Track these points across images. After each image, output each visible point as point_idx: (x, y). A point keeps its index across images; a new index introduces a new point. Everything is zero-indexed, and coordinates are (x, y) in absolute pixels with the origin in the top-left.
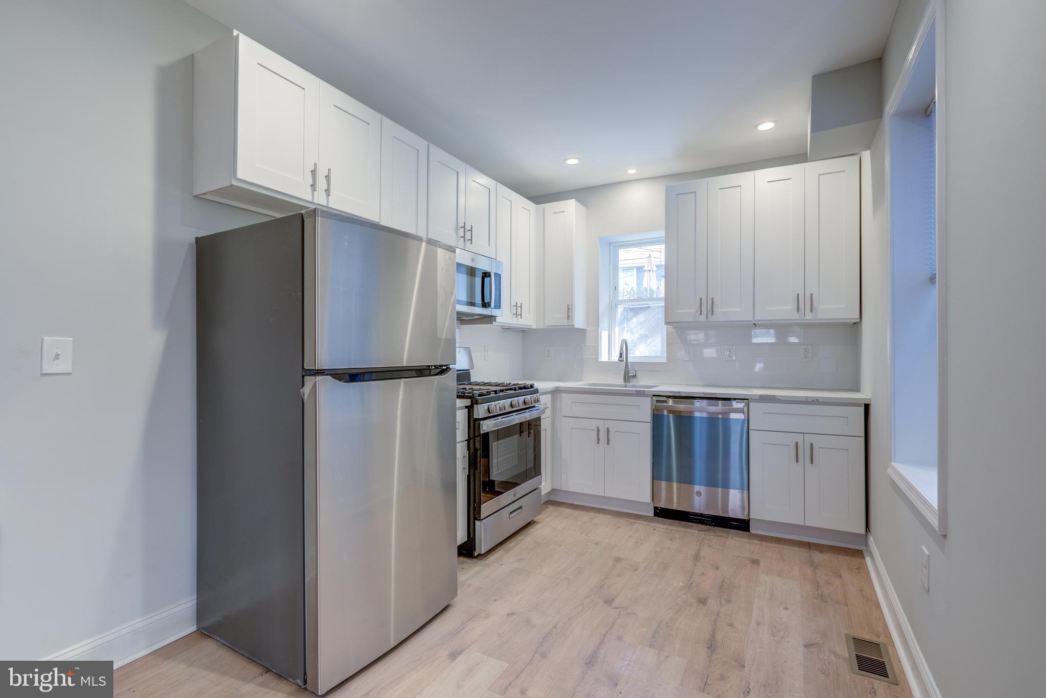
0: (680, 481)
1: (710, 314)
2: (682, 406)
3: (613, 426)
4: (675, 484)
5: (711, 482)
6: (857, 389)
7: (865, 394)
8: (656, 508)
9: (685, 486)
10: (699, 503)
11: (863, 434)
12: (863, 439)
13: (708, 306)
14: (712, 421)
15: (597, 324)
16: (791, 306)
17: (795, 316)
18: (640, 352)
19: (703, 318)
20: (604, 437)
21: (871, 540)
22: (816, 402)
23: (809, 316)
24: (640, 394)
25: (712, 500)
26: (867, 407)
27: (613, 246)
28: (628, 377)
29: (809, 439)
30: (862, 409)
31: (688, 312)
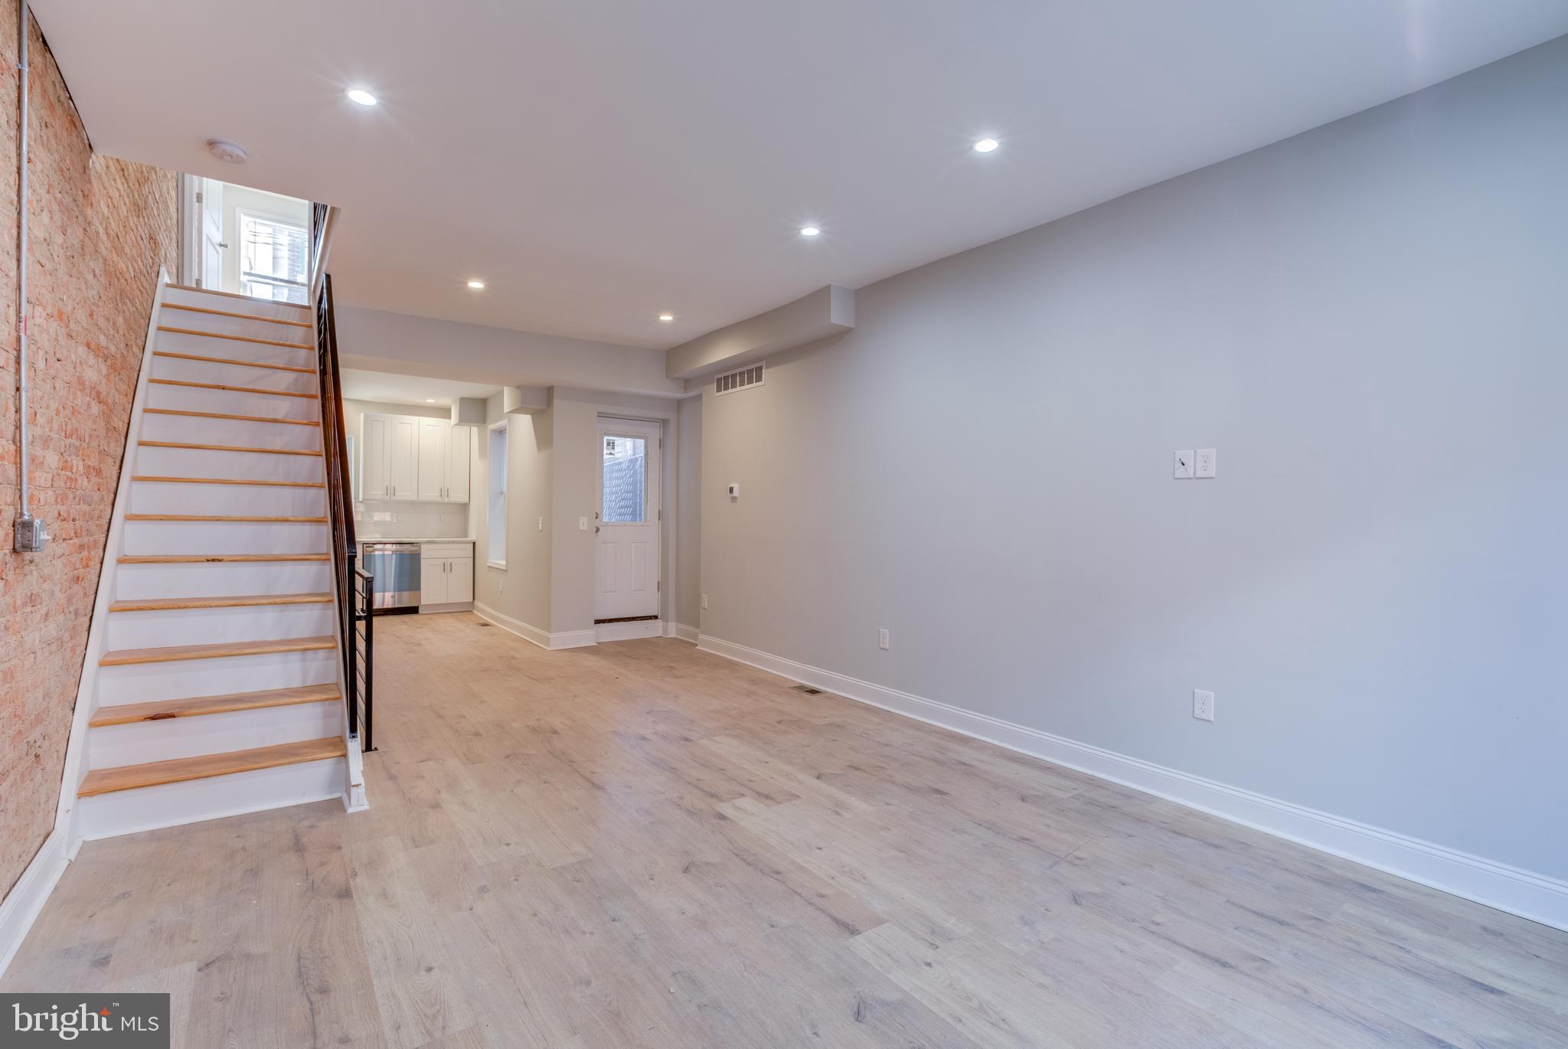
1: (392, 496)
5: (399, 590)
6: (466, 536)
7: (472, 537)
11: (472, 555)
12: (472, 559)
13: (393, 491)
14: (402, 556)
16: (437, 494)
17: (439, 499)
19: (388, 497)
21: (476, 602)
22: (453, 542)
23: (446, 500)
25: (400, 600)
26: (474, 543)
29: (450, 560)
30: (472, 545)
31: (377, 493)
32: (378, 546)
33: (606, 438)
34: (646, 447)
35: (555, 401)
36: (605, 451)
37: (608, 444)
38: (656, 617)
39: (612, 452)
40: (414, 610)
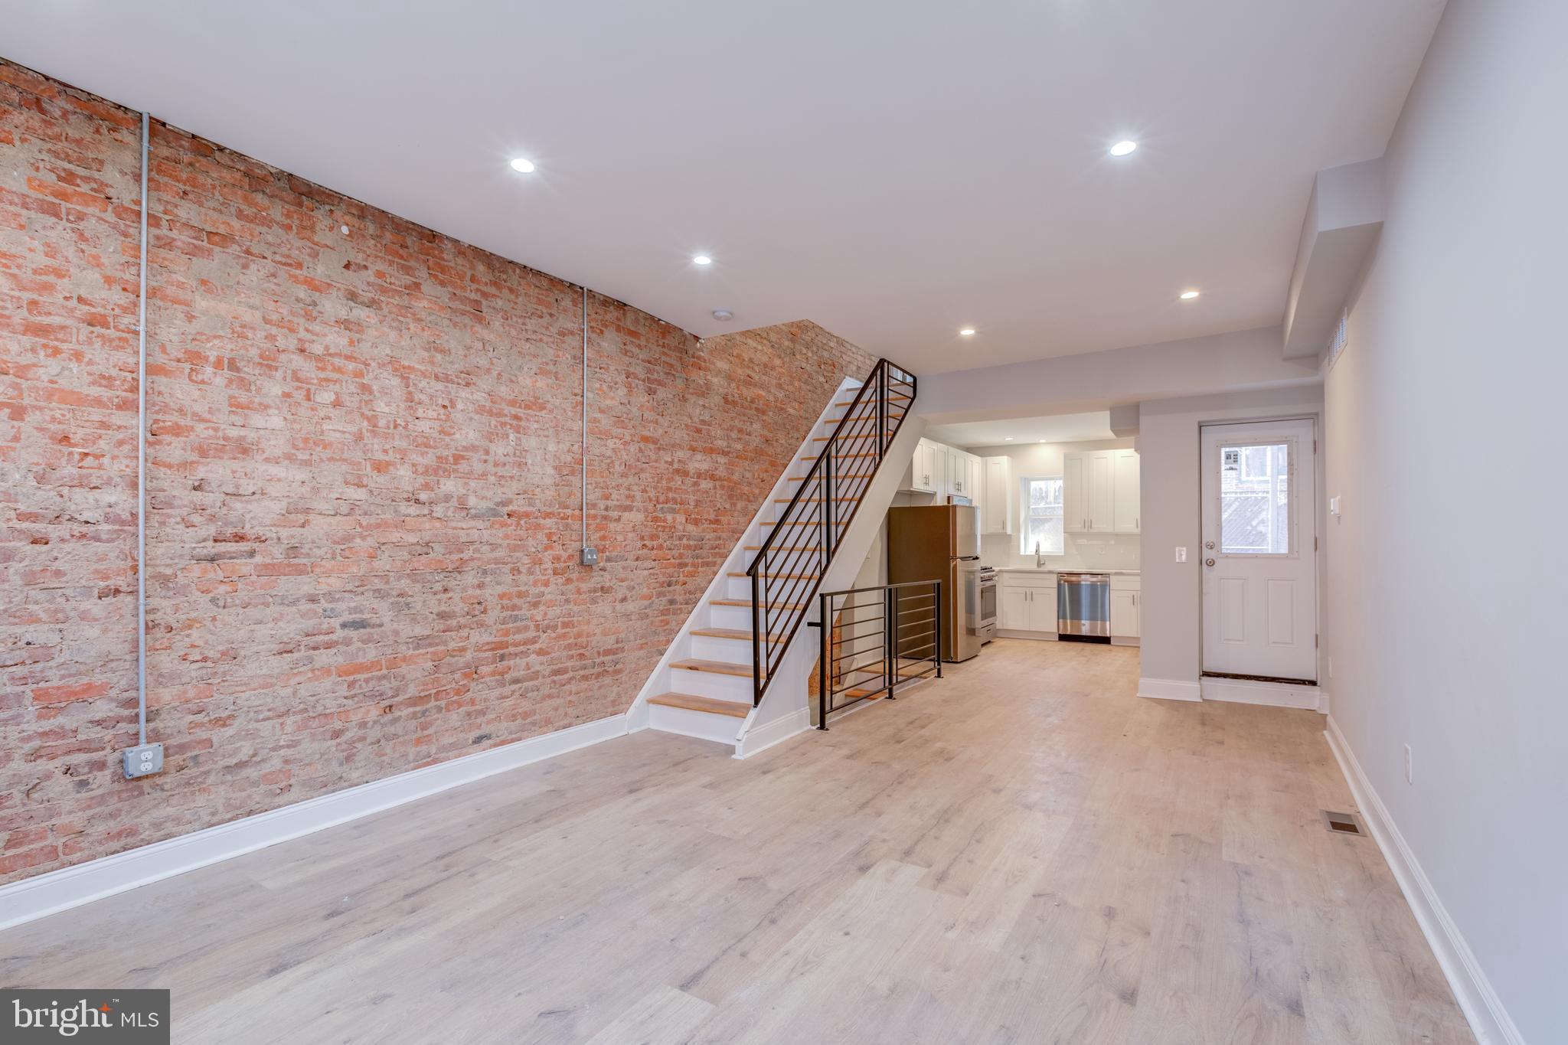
0: (1072, 618)
1: (1090, 528)
2: (1074, 579)
3: (1034, 590)
4: (1069, 621)
5: (1093, 618)
8: (1060, 635)
9: (1075, 621)
10: (1085, 629)
13: (1088, 524)
14: (1093, 586)
15: (1019, 531)
16: (1133, 524)
18: (1046, 548)
19: (1086, 530)
20: (1029, 597)
24: (1050, 572)
25: (1093, 628)
27: (1027, 481)
28: (1039, 564)
29: (1140, 593)
31: (1077, 527)
32: (1083, 577)
33: (1224, 451)
34: (1289, 454)
35: (1141, 417)
36: (1224, 467)
37: (1228, 457)
38: (1313, 683)
39: (1234, 466)
40: (1106, 640)
